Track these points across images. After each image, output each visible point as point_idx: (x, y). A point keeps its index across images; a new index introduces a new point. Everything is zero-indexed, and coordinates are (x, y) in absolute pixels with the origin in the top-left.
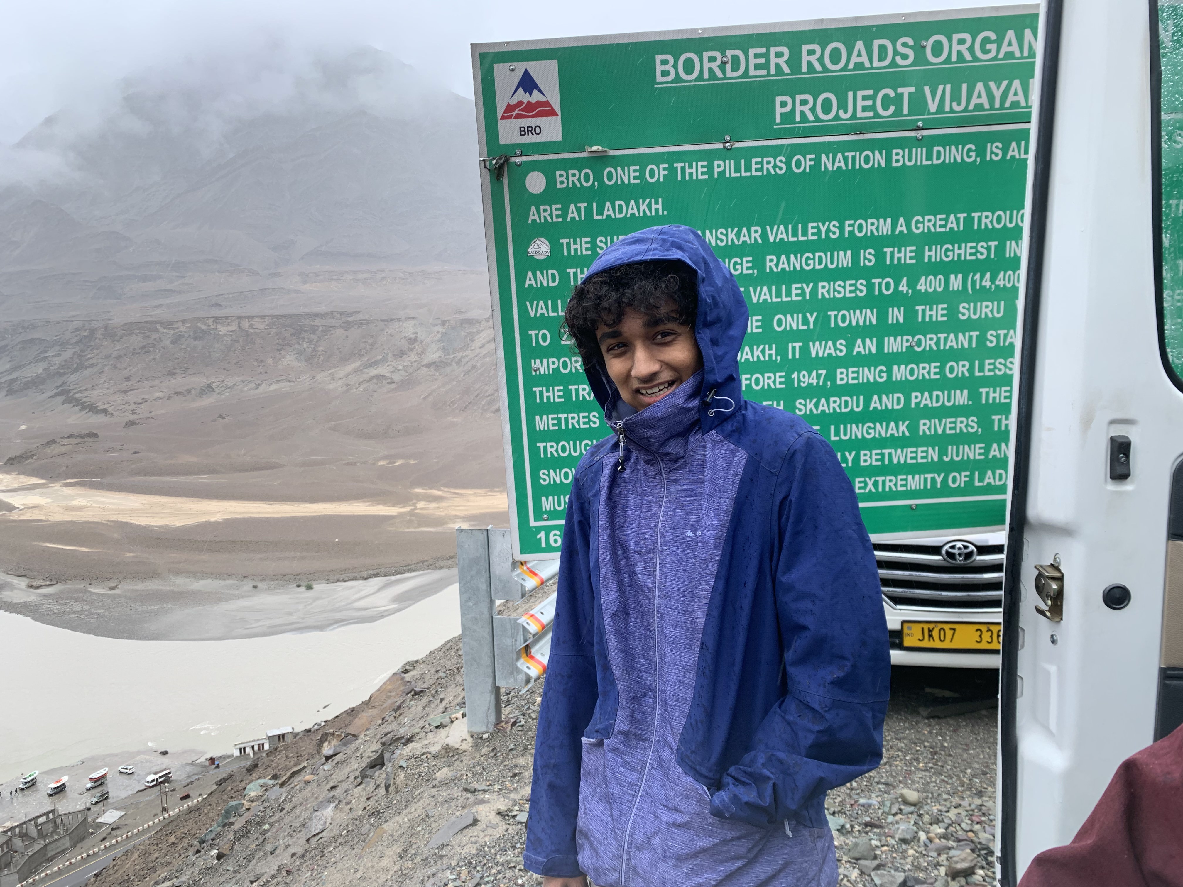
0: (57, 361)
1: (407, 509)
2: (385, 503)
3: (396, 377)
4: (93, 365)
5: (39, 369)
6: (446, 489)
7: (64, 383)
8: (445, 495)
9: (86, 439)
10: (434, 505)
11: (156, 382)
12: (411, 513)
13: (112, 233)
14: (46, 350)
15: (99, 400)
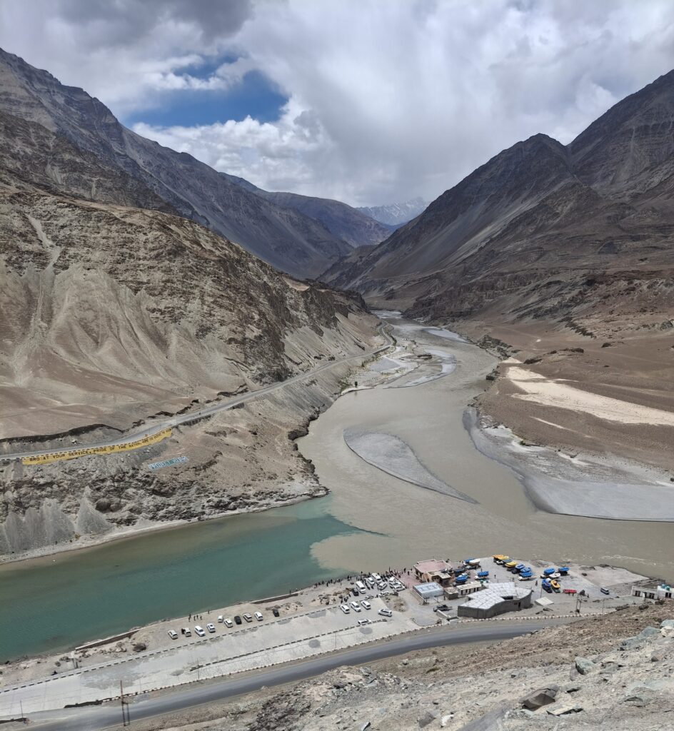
0: (568, 297)
4: (591, 301)
5: (554, 302)
7: (569, 313)
9: (576, 353)
11: (631, 317)
13: (622, 204)
14: (561, 290)
15: (589, 326)
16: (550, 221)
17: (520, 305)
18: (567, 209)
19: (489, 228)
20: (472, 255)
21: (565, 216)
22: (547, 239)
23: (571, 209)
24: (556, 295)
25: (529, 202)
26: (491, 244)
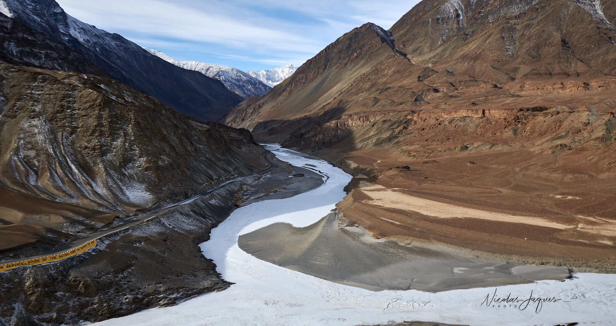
0: (397, 131)
1: (572, 227)
2: (557, 222)
3: (573, 146)
4: (412, 133)
5: (388, 134)
6: (599, 218)
7: (398, 141)
8: (598, 221)
9: (405, 169)
10: (590, 227)
11: (439, 143)
12: (574, 230)
13: (426, 68)
14: (392, 125)
15: (412, 150)
16: (381, 80)
17: (365, 137)
18: (391, 72)
19: (339, 85)
20: (329, 103)
21: (391, 76)
22: (379, 91)
23: (394, 71)
24: (388, 129)
25: (365, 67)
26: (341, 95)
